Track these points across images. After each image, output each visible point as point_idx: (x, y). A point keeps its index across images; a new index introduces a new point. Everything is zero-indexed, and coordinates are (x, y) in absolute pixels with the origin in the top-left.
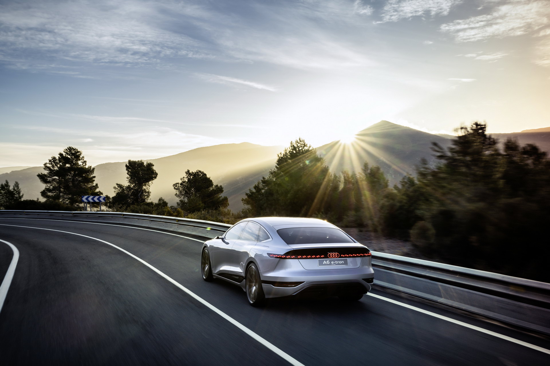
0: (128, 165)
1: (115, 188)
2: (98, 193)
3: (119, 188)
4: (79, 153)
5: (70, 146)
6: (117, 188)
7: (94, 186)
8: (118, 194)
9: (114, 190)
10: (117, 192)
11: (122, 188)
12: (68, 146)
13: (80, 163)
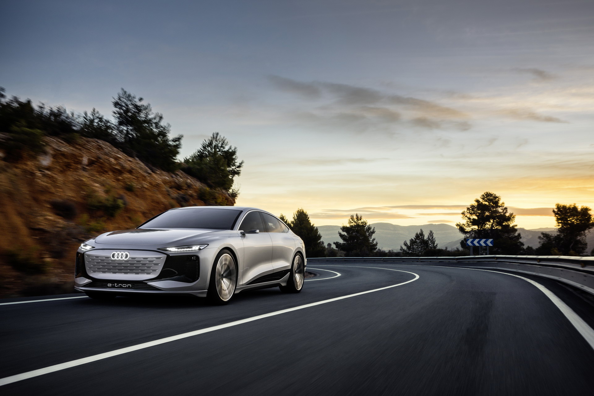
0: (556, 210)
1: (540, 237)
2: (518, 244)
3: (544, 238)
4: (497, 199)
5: (487, 191)
6: (543, 239)
7: (516, 237)
8: (543, 245)
9: (539, 240)
10: (542, 243)
11: (549, 238)
12: (485, 192)
13: (500, 210)
